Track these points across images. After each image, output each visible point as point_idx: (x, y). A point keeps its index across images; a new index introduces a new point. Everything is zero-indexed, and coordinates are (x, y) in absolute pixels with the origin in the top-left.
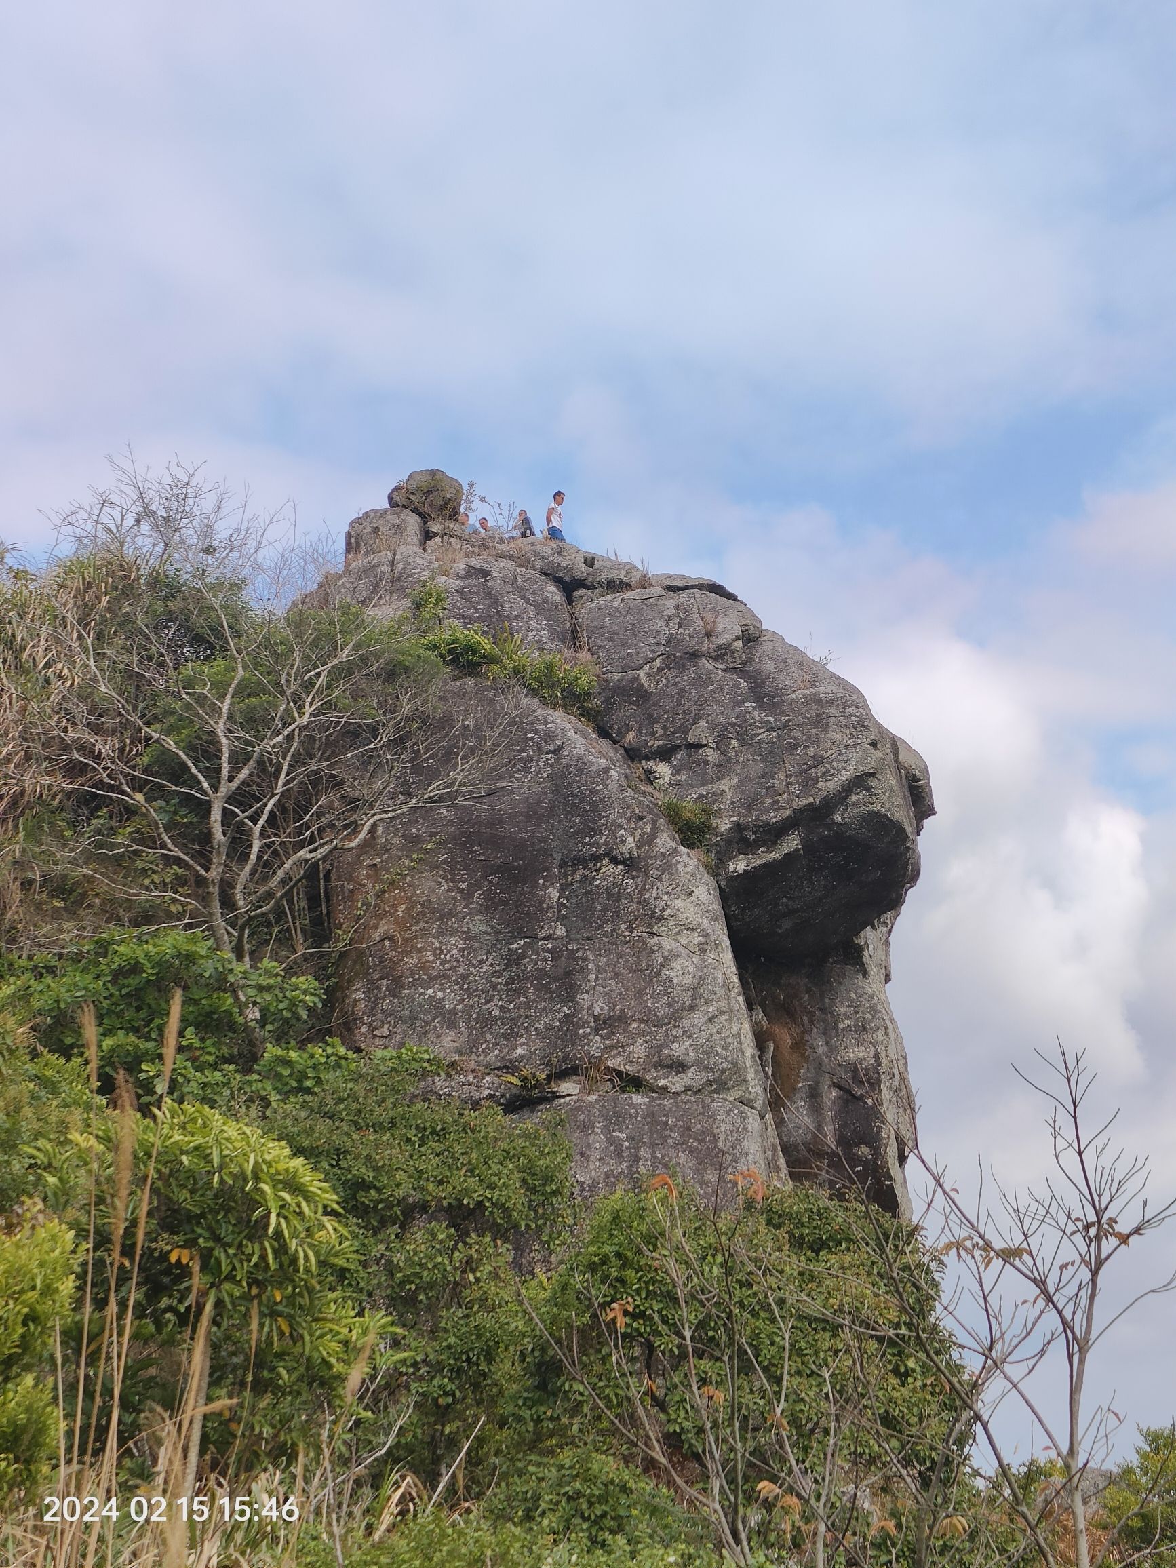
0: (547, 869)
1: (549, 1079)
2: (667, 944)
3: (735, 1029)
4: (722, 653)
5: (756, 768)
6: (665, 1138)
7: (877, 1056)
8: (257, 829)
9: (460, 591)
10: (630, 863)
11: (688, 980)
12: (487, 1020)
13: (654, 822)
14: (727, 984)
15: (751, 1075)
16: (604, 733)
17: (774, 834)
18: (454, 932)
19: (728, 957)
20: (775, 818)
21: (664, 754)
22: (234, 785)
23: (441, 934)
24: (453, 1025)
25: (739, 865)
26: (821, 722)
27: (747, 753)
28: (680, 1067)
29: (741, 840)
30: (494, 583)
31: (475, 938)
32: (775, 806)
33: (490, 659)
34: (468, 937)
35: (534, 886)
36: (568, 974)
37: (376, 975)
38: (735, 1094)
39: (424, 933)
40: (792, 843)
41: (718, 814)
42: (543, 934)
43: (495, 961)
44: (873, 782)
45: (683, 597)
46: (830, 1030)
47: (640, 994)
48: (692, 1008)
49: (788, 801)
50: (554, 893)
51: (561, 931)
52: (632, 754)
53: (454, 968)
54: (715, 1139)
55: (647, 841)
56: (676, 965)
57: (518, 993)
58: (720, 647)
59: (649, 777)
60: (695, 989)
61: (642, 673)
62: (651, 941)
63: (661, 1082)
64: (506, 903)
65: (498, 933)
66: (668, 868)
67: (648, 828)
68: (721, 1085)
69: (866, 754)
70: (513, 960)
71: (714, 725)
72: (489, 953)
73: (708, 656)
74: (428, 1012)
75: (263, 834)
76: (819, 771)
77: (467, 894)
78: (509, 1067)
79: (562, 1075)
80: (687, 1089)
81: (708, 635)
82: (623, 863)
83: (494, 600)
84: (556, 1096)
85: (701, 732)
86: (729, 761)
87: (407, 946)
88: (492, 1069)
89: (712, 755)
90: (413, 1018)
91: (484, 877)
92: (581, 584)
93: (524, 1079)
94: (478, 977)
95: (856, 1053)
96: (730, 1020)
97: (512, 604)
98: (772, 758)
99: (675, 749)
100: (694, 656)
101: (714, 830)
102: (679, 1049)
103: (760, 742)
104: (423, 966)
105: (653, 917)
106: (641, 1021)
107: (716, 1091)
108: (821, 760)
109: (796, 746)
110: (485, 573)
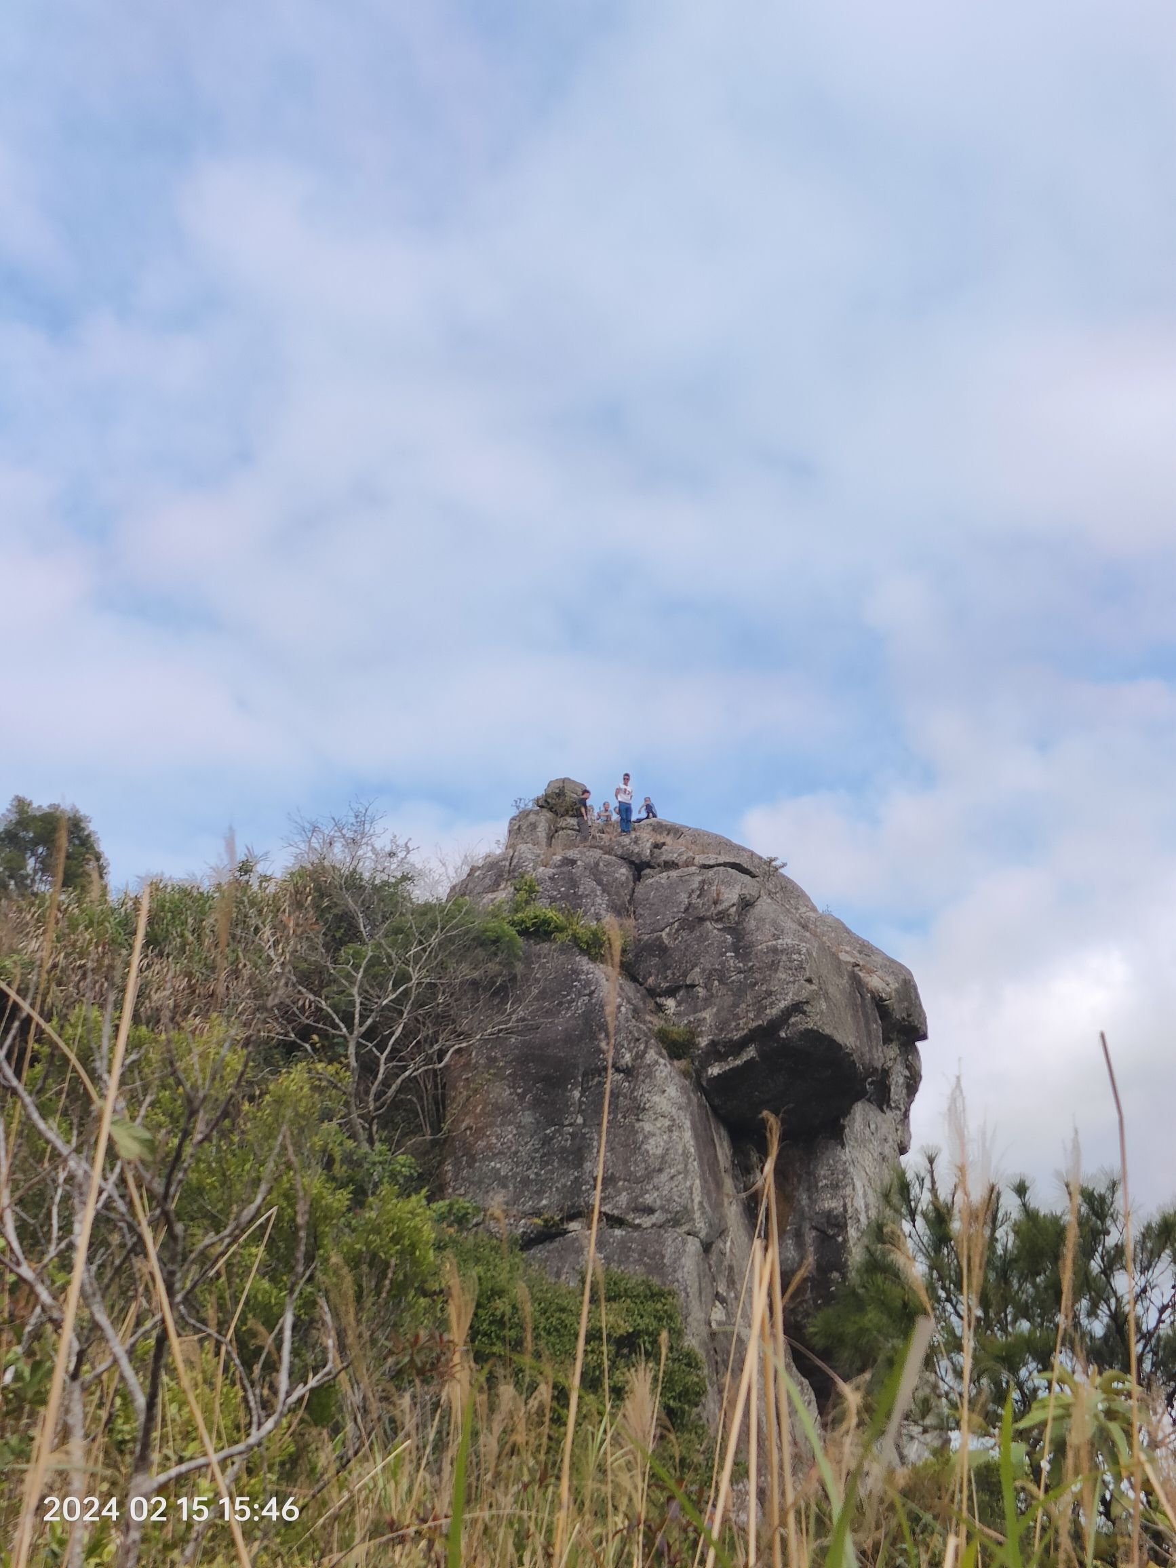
0: (575, 1078)
1: (562, 1220)
2: (648, 1127)
3: (688, 1184)
4: (721, 917)
5: (729, 1000)
6: (628, 1257)
7: (845, 1206)
8: (383, 1058)
9: (552, 878)
10: (628, 1072)
11: (659, 1151)
12: (526, 1182)
13: (647, 1042)
14: (686, 1154)
15: (697, 1215)
16: (633, 978)
17: (737, 1047)
18: (511, 1123)
19: (688, 1135)
20: (736, 1036)
21: (671, 992)
22: (363, 1029)
23: (502, 1124)
24: (505, 1186)
25: (715, 1070)
26: (774, 966)
27: (723, 990)
28: (650, 1211)
29: (716, 1052)
30: (577, 870)
31: (524, 1127)
32: (737, 1028)
33: (560, 929)
34: (519, 1126)
35: (565, 1089)
36: (580, 1149)
37: (460, 1154)
38: (686, 1228)
39: (492, 1124)
40: (751, 1052)
41: (701, 1034)
42: (567, 1122)
43: (534, 1143)
44: (807, 1008)
45: (710, 873)
47: (626, 1162)
48: (660, 1170)
49: (746, 1024)
50: (577, 1094)
51: (580, 1120)
52: (652, 993)
53: (509, 1148)
54: (663, 1257)
55: (640, 1056)
56: (652, 1141)
57: (547, 1163)
58: (720, 913)
59: (660, 1008)
60: (663, 1157)
61: (664, 934)
62: (637, 1125)
63: (637, 1221)
64: (546, 1102)
65: (538, 1123)
66: (650, 1075)
67: (642, 1047)
68: (676, 1222)
69: (802, 987)
70: (547, 1141)
71: (703, 970)
72: (532, 1137)
73: (711, 919)
74: (490, 1178)
75: (388, 1060)
76: (766, 1002)
77: (522, 1097)
78: (537, 1213)
79: (572, 1217)
80: (653, 1225)
81: (715, 903)
82: (623, 1071)
83: (573, 883)
84: (566, 1232)
85: (695, 976)
86: (712, 996)
87: (479, 1133)
88: (525, 1215)
89: (701, 992)
90: (481, 1182)
91: (534, 1085)
92: (648, 865)
93: (546, 1221)
94: (524, 1152)
96: (685, 1178)
97: (587, 885)
98: (739, 992)
99: (678, 988)
100: (702, 920)
101: (696, 1046)
102: (649, 1199)
103: (733, 982)
104: (490, 1147)
105: (638, 1109)
106: (625, 1180)
107: (673, 1227)
108: (769, 993)
109: (755, 984)
110: (573, 862)
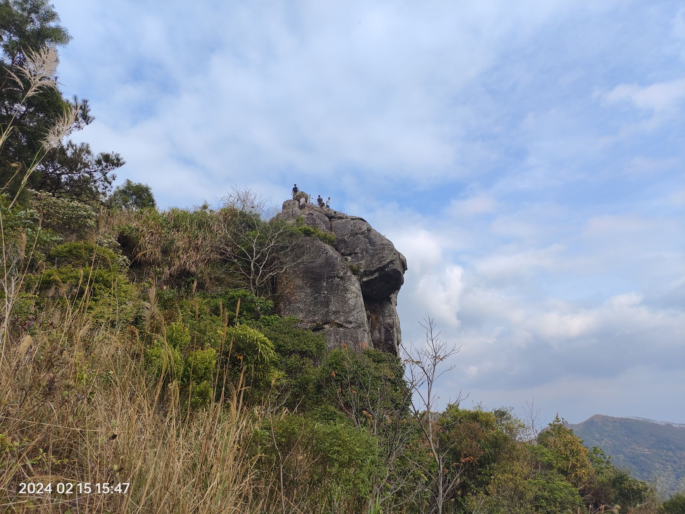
0: (324, 279)
1: (322, 324)
2: (349, 296)
3: (363, 315)
4: (363, 233)
5: (369, 258)
6: (347, 338)
7: (393, 322)
8: (261, 268)
9: (307, 218)
10: (342, 278)
11: (353, 304)
12: (309, 311)
13: (347, 269)
14: (361, 305)
15: (366, 325)
16: (337, 250)
17: (373, 273)
18: (303, 292)
19: (362, 299)
20: (373, 269)
21: (350, 255)
22: (256, 258)
23: (300, 292)
24: (302, 312)
25: (365, 279)
26: (383, 249)
27: (367, 255)
28: (351, 323)
29: (365, 274)
30: (314, 216)
31: (307, 293)
32: (373, 267)
33: (313, 233)
34: (306, 293)
35: (321, 282)
36: (327, 302)
37: (286, 301)
38: (362, 329)
39: (297, 292)
40: (376, 275)
41: (361, 268)
42: (322, 293)
43: (311, 299)
44: (394, 262)
45: (355, 221)
46: (383, 316)
47: (343, 307)
48: (354, 310)
49: (376, 266)
50: (325, 284)
51: (326, 292)
52: (343, 255)
53: (303, 300)
54: (358, 339)
55: (345, 273)
56: (351, 300)
57: (316, 305)
58: (362, 232)
59: (346, 260)
60: (355, 306)
61: (345, 237)
62: (346, 295)
63: (347, 326)
64: (314, 286)
65: (312, 292)
66: (350, 279)
67: (346, 271)
68: (359, 327)
69: (393, 256)
70: (315, 298)
71: (360, 249)
72: (310, 297)
73: (360, 234)
74: (297, 309)
75: (262, 269)
76: (383, 259)
77: (306, 284)
78: (314, 322)
79: (325, 324)
80: (352, 327)
81: (360, 229)
82: (340, 278)
83: (314, 220)
84: (324, 328)
85: (358, 250)
86: (364, 257)
87: (293, 294)
88: (310, 322)
89: (360, 255)
90: (294, 310)
91: (310, 280)
92: (333, 217)
93: (317, 324)
94: (308, 302)
95: (389, 321)
96: (362, 313)
97: (318, 221)
98: (373, 256)
99: (352, 254)
100: (357, 234)
101: (360, 272)
102: (351, 319)
103: (370, 253)
104: (296, 299)
105: (346, 290)
106: (343, 312)
107: (358, 328)
108: (383, 257)
109: (378, 254)
110: (312, 214)
